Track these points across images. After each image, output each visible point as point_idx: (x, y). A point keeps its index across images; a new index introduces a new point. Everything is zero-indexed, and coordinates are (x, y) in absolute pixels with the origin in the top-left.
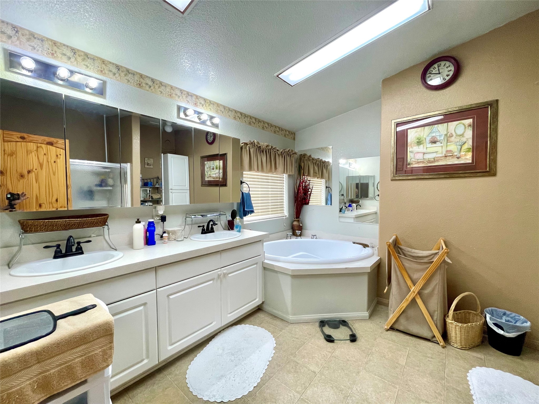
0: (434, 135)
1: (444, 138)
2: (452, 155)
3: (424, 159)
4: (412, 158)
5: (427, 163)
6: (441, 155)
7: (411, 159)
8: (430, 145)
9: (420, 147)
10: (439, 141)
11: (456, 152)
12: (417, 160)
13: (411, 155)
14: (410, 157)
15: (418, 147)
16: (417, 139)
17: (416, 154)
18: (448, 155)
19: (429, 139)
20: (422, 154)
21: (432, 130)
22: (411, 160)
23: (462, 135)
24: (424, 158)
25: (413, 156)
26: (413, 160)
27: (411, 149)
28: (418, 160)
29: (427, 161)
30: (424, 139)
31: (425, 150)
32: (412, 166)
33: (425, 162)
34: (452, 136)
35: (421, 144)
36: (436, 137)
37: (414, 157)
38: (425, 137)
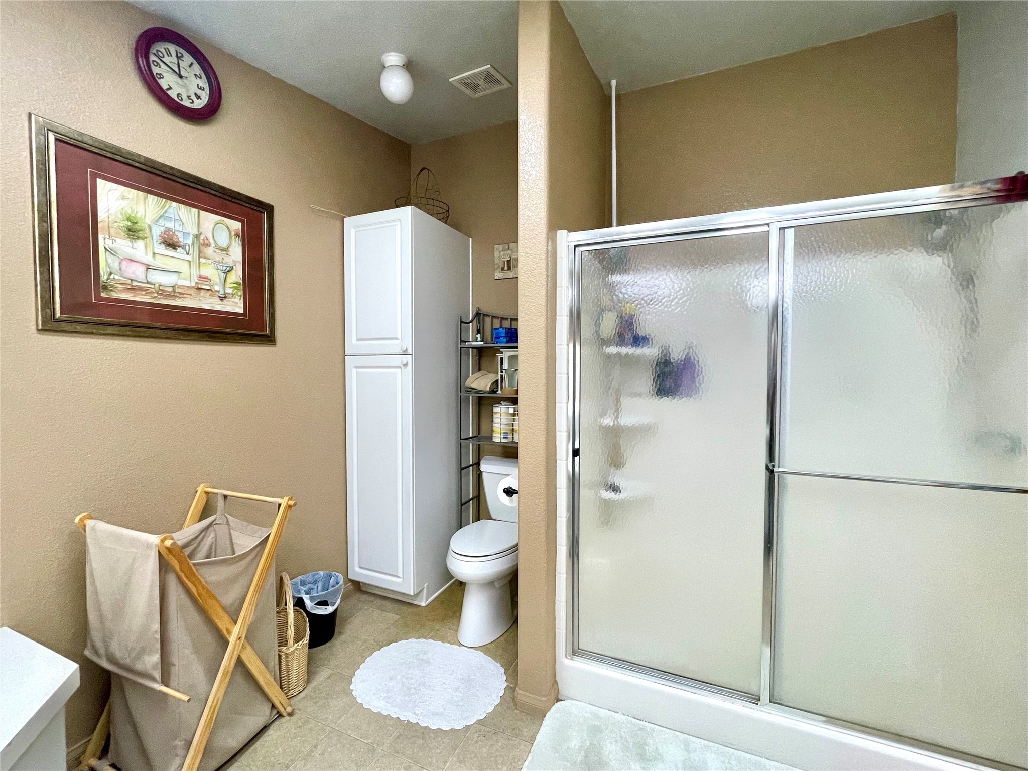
0: (170, 225)
1: (193, 244)
2: (211, 290)
3: (148, 283)
4: (113, 270)
5: (156, 295)
6: (187, 283)
7: (111, 273)
8: (161, 249)
9: (135, 245)
10: (183, 247)
11: (216, 284)
12: (129, 282)
13: (110, 261)
14: (108, 265)
15: (130, 244)
16: (128, 219)
17: (124, 263)
18: (204, 287)
19: (158, 233)
20: (143, 268)
21: (166, 212)
22: (112, 277)
23: (225, 250)
24: (149, 280)
25: (116, 265)
26: (116, 277)
27: (109, 243)
28: (132, 280)
29: (157, 290)
30: (146, 226)
31: (149, 259)
32: (115, 295)
33: (152, 292)
34: (208, 245)
35: (138, 238)
36: (176, 233)
37: (120, 269)
38: (148, 221)
